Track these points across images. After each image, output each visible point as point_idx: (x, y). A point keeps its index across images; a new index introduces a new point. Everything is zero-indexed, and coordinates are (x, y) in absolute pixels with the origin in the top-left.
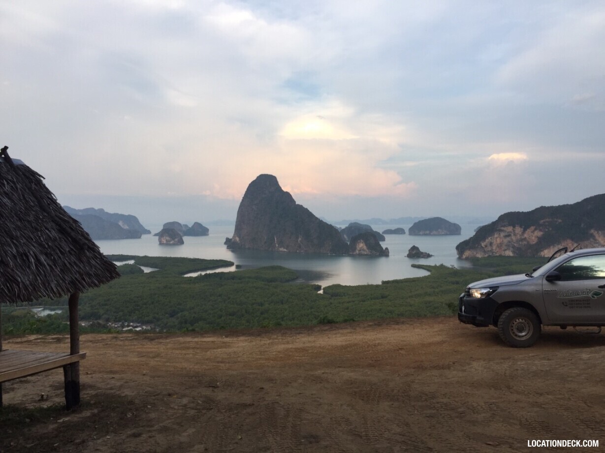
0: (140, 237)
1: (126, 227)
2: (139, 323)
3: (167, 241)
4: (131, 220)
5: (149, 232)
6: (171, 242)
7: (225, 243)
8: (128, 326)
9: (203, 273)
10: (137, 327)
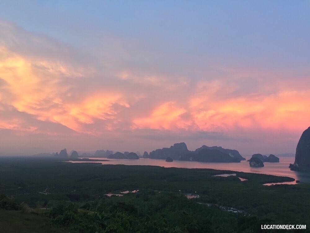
0: (239, 162)
1: (233, 156)
2: (236, 209)
3: (254, 164)
4: (235, 152)
5: (244, 159)
6: (257, 165)
7: (289, 167)
8: (230, 209)
9: (274, 184)
10: (235, 210)
